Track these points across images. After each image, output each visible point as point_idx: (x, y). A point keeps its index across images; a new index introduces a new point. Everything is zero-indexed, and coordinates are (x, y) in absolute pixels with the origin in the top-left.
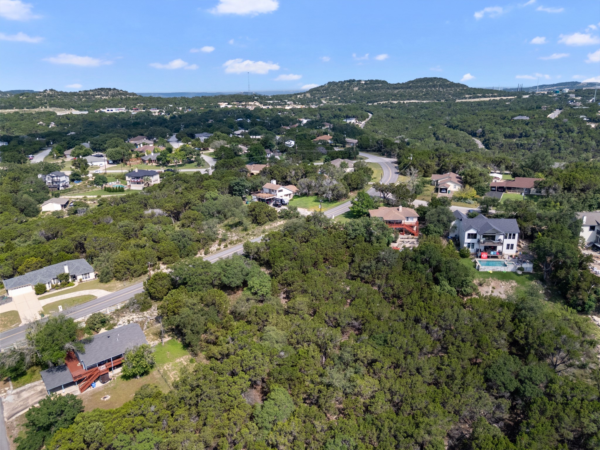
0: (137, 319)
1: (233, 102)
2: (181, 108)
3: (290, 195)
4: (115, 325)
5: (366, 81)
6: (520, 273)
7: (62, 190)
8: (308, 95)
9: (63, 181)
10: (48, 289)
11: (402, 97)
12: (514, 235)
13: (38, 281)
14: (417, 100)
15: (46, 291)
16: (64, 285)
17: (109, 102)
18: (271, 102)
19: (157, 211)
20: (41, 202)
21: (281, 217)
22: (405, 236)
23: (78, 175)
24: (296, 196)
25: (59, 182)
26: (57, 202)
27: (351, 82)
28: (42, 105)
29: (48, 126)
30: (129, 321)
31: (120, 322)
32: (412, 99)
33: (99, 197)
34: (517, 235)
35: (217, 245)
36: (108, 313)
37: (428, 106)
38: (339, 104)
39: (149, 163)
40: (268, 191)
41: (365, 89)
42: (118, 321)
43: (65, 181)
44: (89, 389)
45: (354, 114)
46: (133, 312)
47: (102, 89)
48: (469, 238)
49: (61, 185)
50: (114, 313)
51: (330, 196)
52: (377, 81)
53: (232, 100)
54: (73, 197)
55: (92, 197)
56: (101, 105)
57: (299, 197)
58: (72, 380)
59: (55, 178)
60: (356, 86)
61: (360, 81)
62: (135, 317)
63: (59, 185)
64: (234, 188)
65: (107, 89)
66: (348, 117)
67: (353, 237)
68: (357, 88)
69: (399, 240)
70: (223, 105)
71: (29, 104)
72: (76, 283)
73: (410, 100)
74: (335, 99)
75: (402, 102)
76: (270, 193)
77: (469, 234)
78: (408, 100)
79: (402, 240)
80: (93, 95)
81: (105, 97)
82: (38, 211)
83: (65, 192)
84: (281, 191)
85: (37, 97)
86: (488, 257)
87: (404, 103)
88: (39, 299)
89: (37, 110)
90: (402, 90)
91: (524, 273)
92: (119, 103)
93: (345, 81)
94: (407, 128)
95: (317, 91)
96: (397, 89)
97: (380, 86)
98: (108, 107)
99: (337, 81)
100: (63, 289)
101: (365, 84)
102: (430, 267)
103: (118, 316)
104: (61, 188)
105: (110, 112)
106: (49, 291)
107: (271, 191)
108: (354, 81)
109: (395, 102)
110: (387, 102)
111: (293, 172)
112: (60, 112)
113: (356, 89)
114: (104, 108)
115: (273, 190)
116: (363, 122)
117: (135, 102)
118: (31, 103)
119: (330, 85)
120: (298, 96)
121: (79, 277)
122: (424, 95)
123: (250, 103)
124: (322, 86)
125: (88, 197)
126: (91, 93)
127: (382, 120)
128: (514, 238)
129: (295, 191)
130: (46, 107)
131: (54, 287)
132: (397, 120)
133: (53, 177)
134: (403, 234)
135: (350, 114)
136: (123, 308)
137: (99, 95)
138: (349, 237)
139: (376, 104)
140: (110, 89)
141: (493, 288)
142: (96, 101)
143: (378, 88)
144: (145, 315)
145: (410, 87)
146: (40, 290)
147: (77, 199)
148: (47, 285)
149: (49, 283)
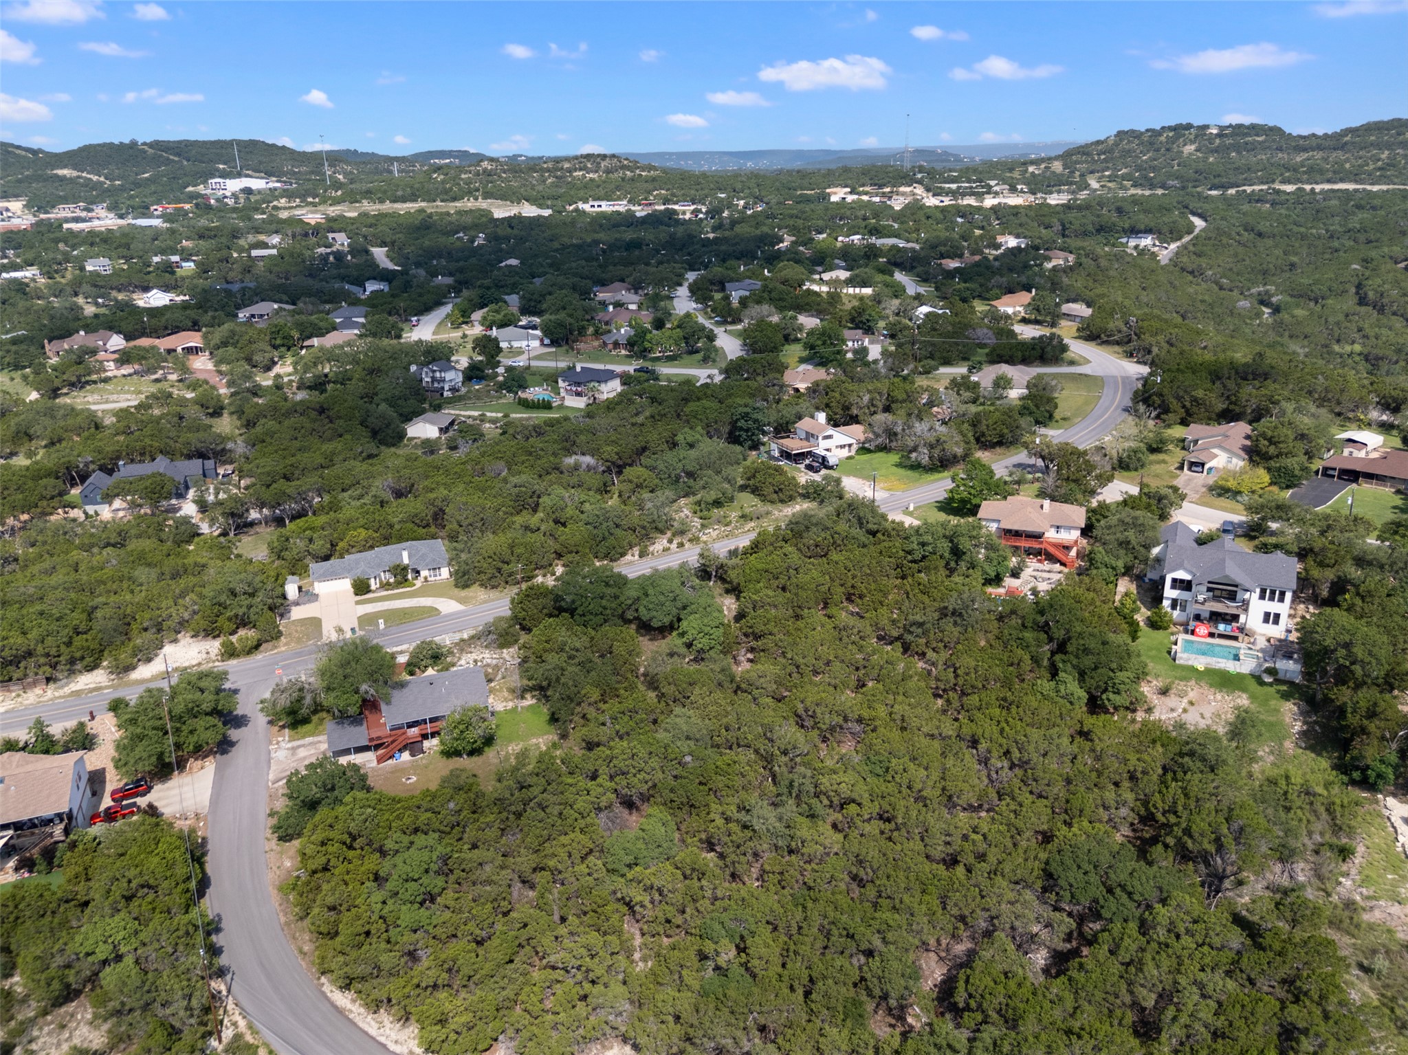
0: (489, 661)
1: (863, 185)
2: (742, 203)
3: (850, 445)
4: (454, 665)
5: (1222, 128)
6: (1268, 679)
7: (447, 398)
8: (1057, 166)
9: (451, 381)
10: (373, 587)
11: (1315, 173)
12: (1283, 594)
13: (359, 572)
14: (1356, 182)
15: (369, 592)
16: (399, 584)
17: (598, 186)
18: (954, 186)
19: (588, 460)
20: (408, 418)
21: (806, 496)
22: (1047, 566)
23: (478, 369)
24: (863, 450)
25: (444, 380)
26: (433, 423)
27: (1180, 130)
28: (470, 193)
29: (473, 242)
30: (475, 661)
31: (462, 662)
32: (1342, 180)
33: (506, 416)
34: (1289, 596)
35: (665, 541)
36: (448, 642)
37: (1377, 202)
38: (1133, 191)
39: (615, 348)
40: (803, 436)
41: (1216, 151)
42: (460, 659)
43: (454, 380)
44: (390, 762)
45: (1152, 224)
46: (486, 647)
47: (588, 157)
48: (1173, 587)
49: (447, 388)
50: (457, 644)
51: (925, 460)
52: (1253, 127)
53: (862, 181)
54: (463, 413)
55: (494, 415)
56: (581, 193)
57: (869, 451)
58: (367, 743)
59: (438, 374)
60: (1192, 142)
61: (1207, 127)
62: (487, 655)
63: (443, 388)
64: (739, 424)
65: (599, 155)
66: (1134, 231)
67: (918, 556)
68: (1193, 147)
69: (1027, 573)
70: (837, 194)
71: (446, 192)
72: (418, 583)
73: (1335, 182)
74: (1124, 178)
75: (1308, 187)
76: (807, 439)
77: (1174, 580)
78: (1329, 181)
79: (1035, 573)
80: (570, 171)
81: (591, 175)
82: (401, 435)
83: (451, 402)
84: (830, 437)
85: (463, 176)
86: (1211, 635)
87: (1313, 190)
88: (358, 603)
89: (458, 204)
90: (1319, 155)
91: (1278, 681)
92: (618, 188)
93: (1163, 128)
94: (1293, 266)
95: (1084, 154)
96: (1305, 150)
97: (1260, 143)
98: (594, 200)
99: (1143, 130)
100: (396, 591)
101: (1219, 135)
102: (1051, 640)
103: (462, 651)
104: (445, 394)
105: (597, 209)
106: (374, 592)
107: (809, 436)
108: (1189, 126)
109: (1289, 188)
110: (1265, 187)
111: (866, 398)
112: (501, 211)
113: (1190, 148)
114: (585, 201)
115: (813, 435)
116: (1173, 246)
117: (649, 186)
118: (451, 189)
119: (1121, 140)
120: (1031, 169)
121: (424, 573)
122: (1380, 169)
123: (902, 189)
124: (1098, 142)
125: (488, 414)
126: (567, 165)
127: (1225, 240)
128: (1281, 600)
129: (862, 438)
130: (476, 199)
131: (385, 586)
132: (1270, 242)
133: (434, 371)
134: (1040, 561)
135: (1143, 220)
136: (472, 638)
137: (581, 169)
138: (910, 557)
139: (1232, 191)
140: (604, 157)
141: (1191, 703)
142: (572, 185)
143: (1252, 148)
144: (504, 655)
145: (1343, 147)
146: (361, 588)
147: (469, 417)
148: (372, 581)
149: (375, 577)
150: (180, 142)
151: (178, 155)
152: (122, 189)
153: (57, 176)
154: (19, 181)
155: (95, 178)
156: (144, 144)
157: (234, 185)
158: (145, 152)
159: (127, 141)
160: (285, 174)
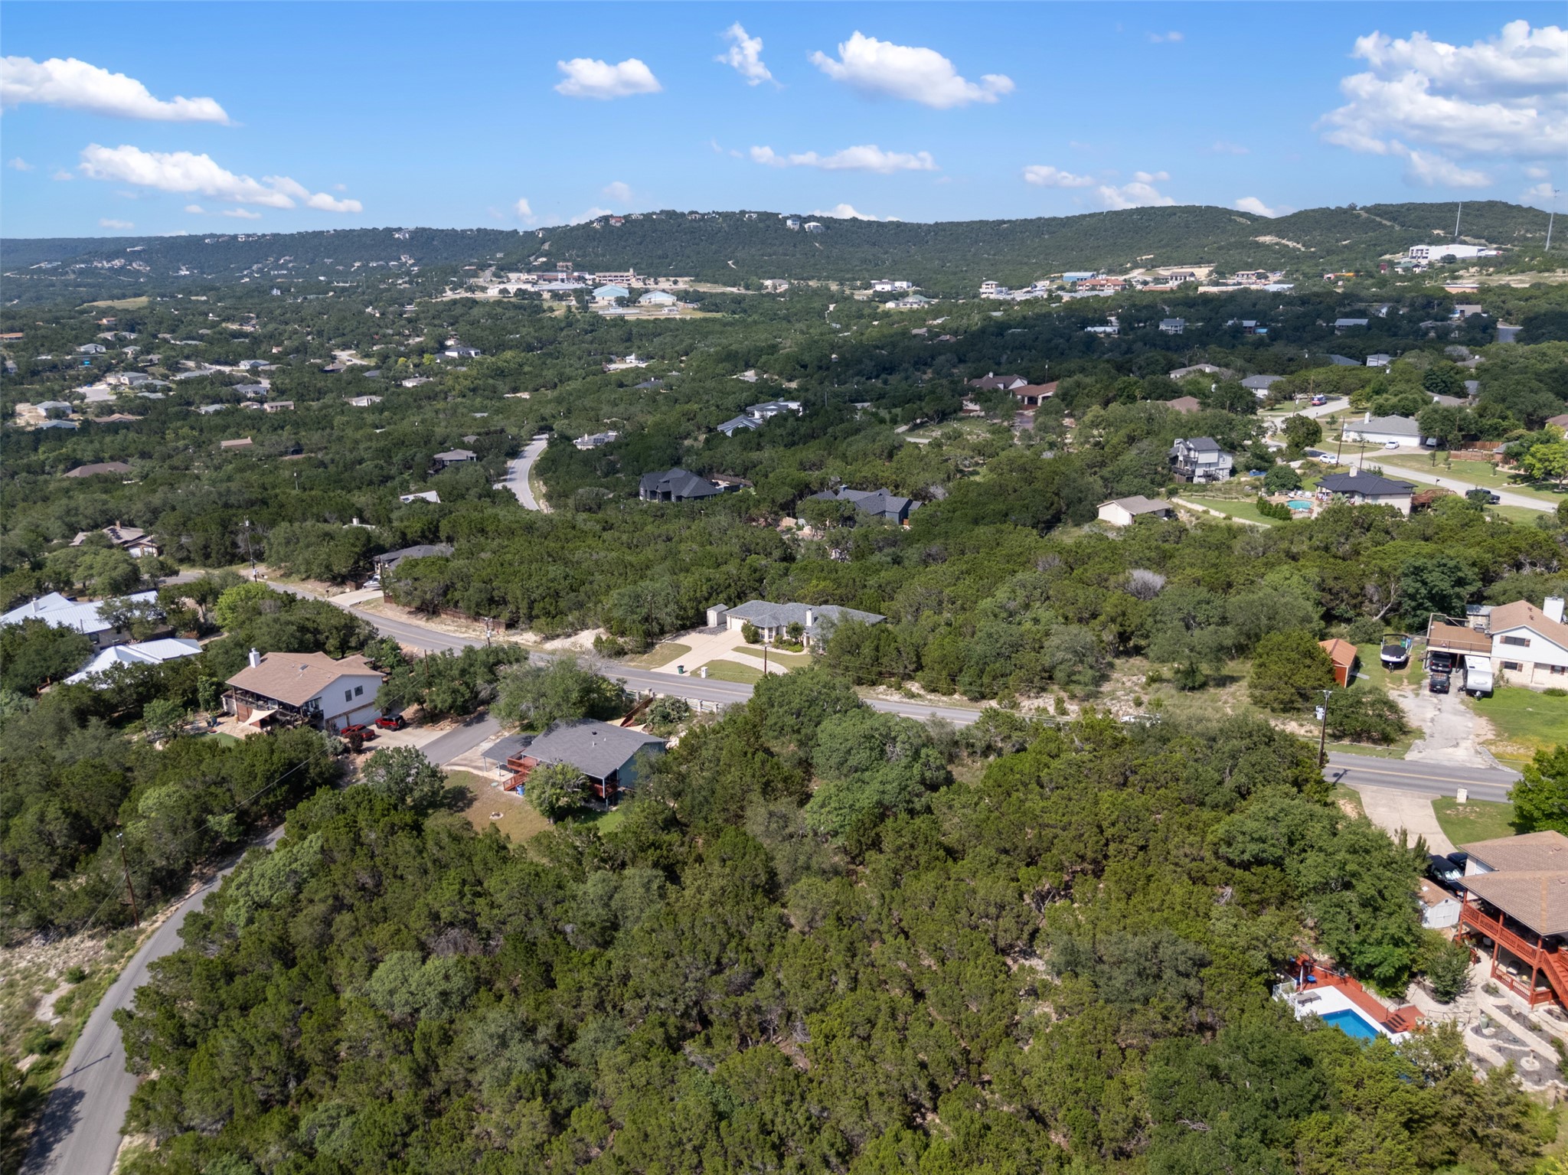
7: (1199, 484)
9: (1210, 465)
10: (766, 640)
15: (755, 642)
23: (1260, 457)
25: (1195, 463)
26: (1125, 507)
33: (1228, 518)
36: (699, 710)
43: (1216, 464)
49: (1199, 471)
50: (704, 714)
54: (1189, 505)
55: (1217, 514)
58: (507, 764)
59: (1192, 454)
63: (1193, 472)
69: (1476, 1003)
72: (806, 650)
88: (737, 649)
100: (778, 650)
104: (1196, 480)
106: (763, 643)
121: (812, 642)
125: (1213, 512)
131: (780, 643)
133: (1189, 450)
146: (752, 635)
147: (1189, 511)
148: (766, 632)
149: (770, 630)
150: (1402, 206)
151: (1394, 219)
152: (1313, 256)
153: (1257, 243)
154: (1220, 248)
155: (1291, 244)
156: (1363, 208)
157: (1436, 253)
158: (1358, 216)
159: (1345, 206)
160: (1511, 240)
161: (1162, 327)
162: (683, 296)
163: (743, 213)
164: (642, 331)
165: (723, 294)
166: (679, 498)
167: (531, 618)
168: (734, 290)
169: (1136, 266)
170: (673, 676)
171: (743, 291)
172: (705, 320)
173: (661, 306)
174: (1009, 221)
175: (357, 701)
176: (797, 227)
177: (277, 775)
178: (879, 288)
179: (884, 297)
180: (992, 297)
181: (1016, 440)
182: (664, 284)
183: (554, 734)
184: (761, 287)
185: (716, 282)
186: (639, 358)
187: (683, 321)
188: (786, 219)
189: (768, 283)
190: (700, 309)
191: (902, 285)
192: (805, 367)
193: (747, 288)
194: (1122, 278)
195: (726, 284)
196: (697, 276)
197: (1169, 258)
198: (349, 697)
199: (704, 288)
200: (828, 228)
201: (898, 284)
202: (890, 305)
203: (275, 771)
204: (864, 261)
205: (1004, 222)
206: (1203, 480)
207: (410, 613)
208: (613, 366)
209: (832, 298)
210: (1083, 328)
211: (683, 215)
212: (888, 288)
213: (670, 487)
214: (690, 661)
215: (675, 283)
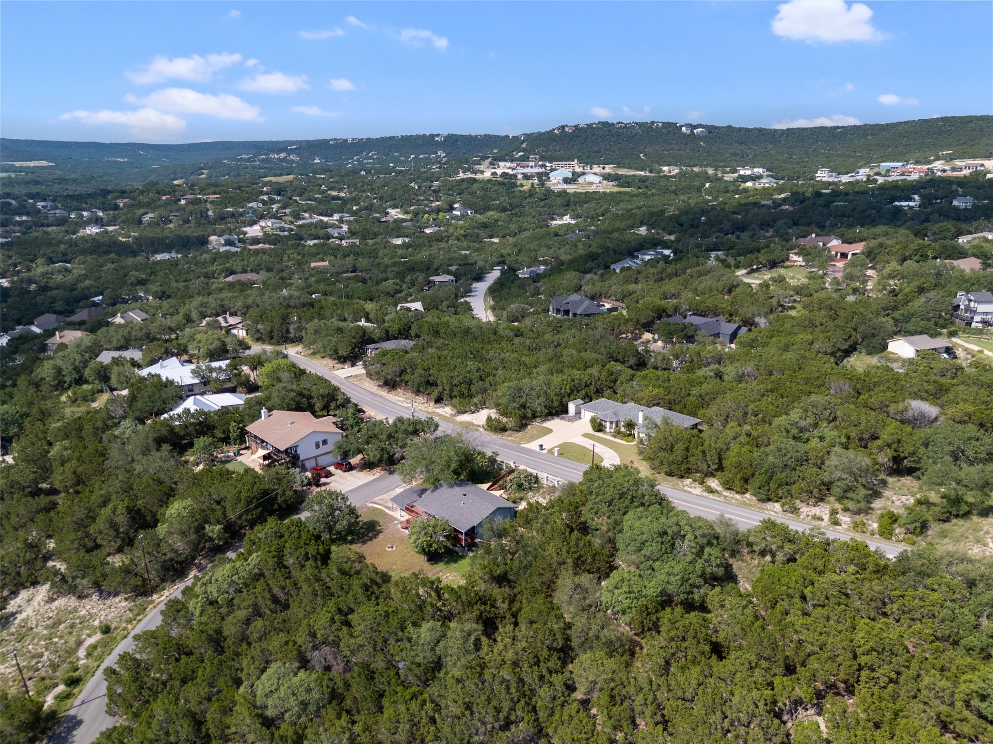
7: (977, 329)
9: (987, 313)
10: (608, 430)
15: (598, 431)
16: (624, 436)
25: (975, 311)
36: (545, 482)
49: (977, 318)
59: (972, 304)
63: (972, 318)
72: (636, 441)
83: (972, 333)
88: (586, 435)
100: (614, 439)
104: (974, 325)
106: (605, 433)
121: (641, 435)
125: (986, 352)
133: (970, 301)
147: (966, 349)
148: (608, 425)
149: (611, 423)
161: (955, 203)
162: (607, 177)
163: (653, 123)
164: (577, 200)
165: (634, 176)
166: (575, 315)
167: (451, 397)
168: (642, 173)
169: (938, 158)
170: (534, 452)
171: (648, 174)
172: (619, 193)
173: (591, 183)
174: (842, 127)
175: (323, 449)
176: (689, 132)
177: (255, 501)
178: (742, 172)
179: (745, 179)
180: (824, 179)
181: (827, 285)
182: (597, 169)
183: (438, 491)
184: (661, 171)
185: (630, 168)
186: (572, 217)
187: (604, 193)
188: (682, 126)
189: (666, 168)
190: (617, 186)
191: (759, 171)
192: (681, 225)
193: (651, 172)
194: (927, 167)
195: (637, 169)
196: (619, 164)
197: (964, 153)
198: (317, 446)
199: (622, 172)
200: (710, 132)
201: (756, 170)
202: (749, 184)
203: (253, 498)
204: (734, 154)
205: (838, 127)
206: (980, 325)
207: (379, 386)
208: (554, 222)
209: (708, 179)
210: (891, 202)
211: (613, 124)
212: (749, 172)
213: (569, 307)
214: (549, 442)
215: (604, 168)
